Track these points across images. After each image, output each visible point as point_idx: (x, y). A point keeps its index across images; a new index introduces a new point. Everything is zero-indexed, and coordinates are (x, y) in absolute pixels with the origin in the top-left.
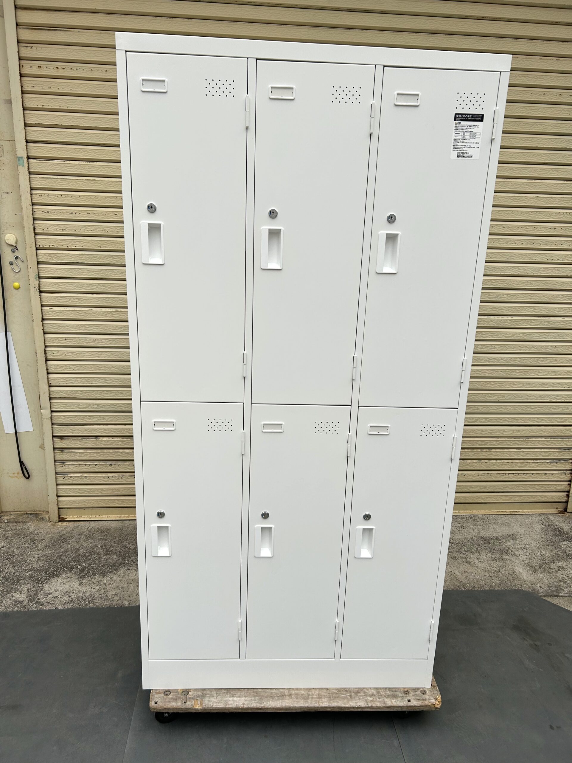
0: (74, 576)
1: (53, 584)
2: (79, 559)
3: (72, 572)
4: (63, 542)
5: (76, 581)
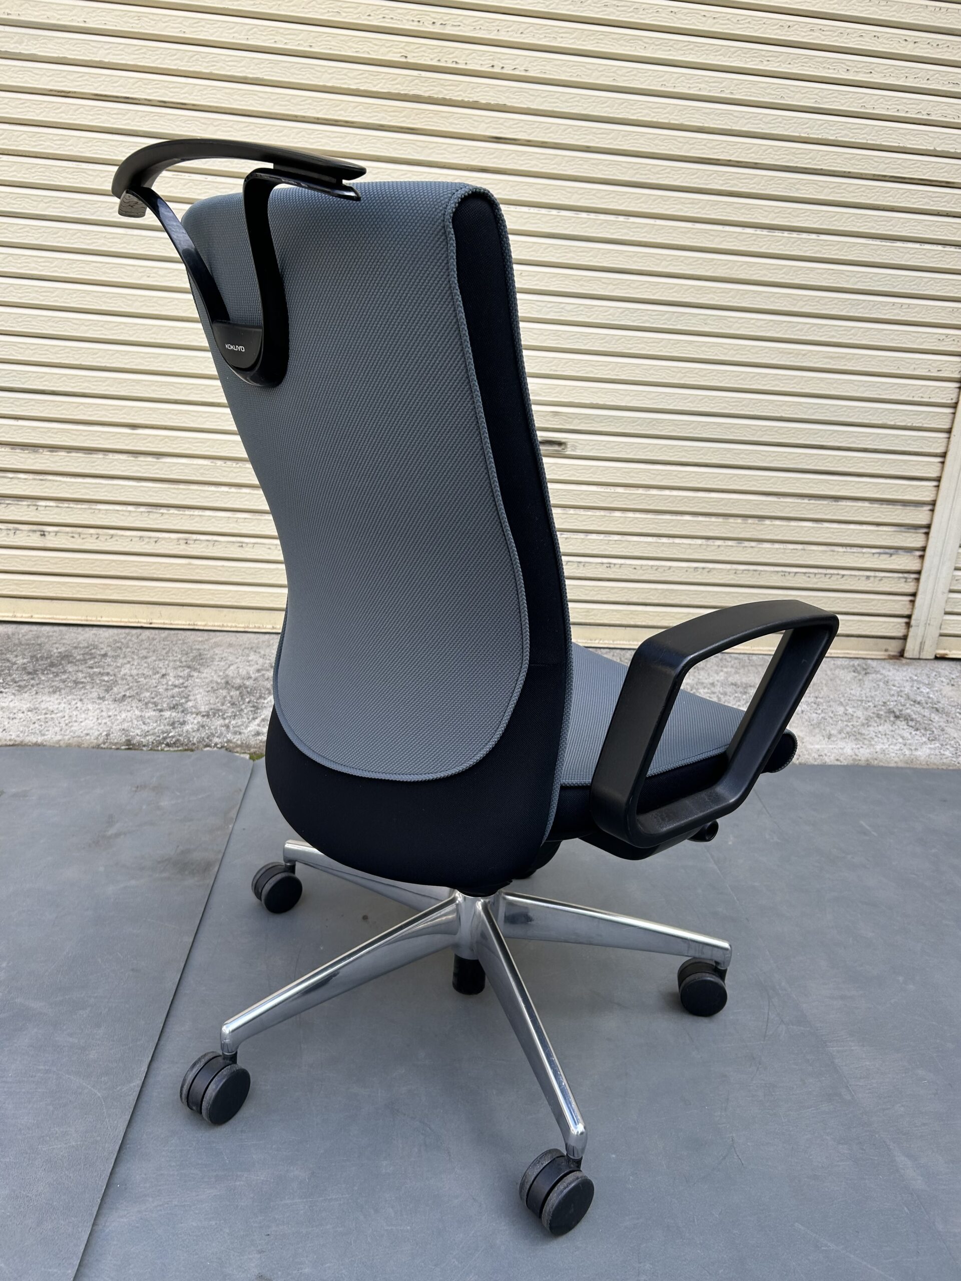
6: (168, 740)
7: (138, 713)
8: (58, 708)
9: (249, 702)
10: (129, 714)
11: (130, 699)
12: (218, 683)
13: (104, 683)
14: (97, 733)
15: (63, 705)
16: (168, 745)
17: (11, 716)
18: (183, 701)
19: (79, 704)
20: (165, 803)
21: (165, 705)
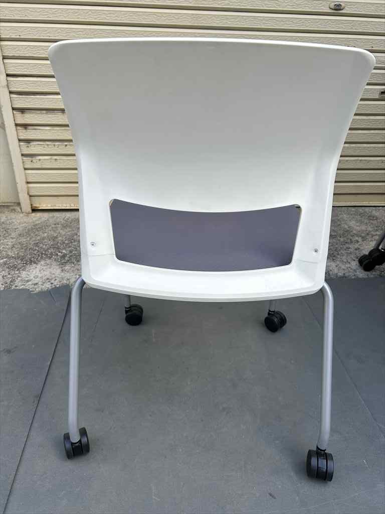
0: (54, 263)
1: (31, 271)
2: (58, 246)
3: (52, 259)
4: (38, 231)
5: (57, 267)
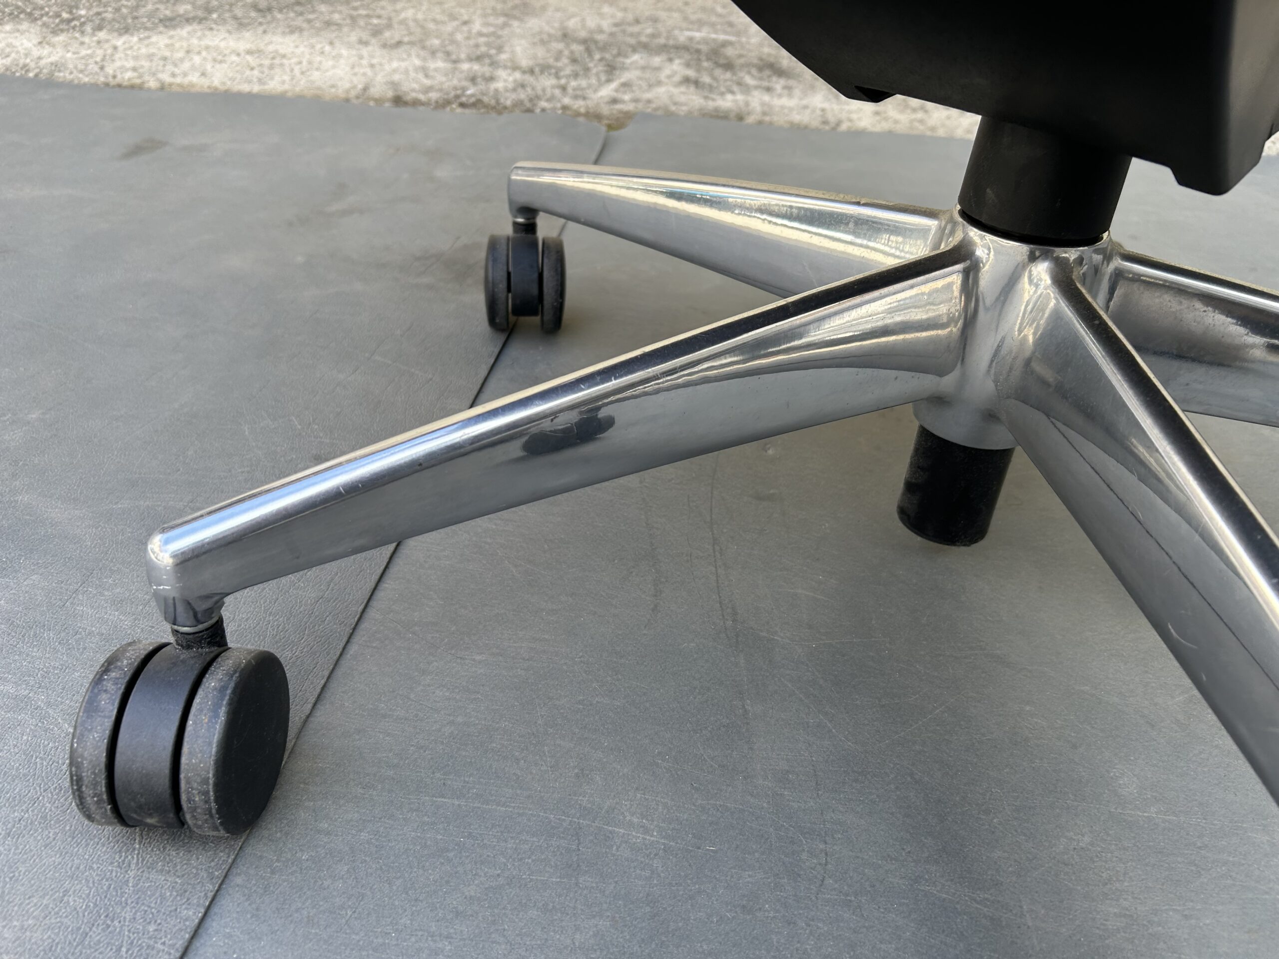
6: (464, 99)
7: (417, 62)
8: (293, 52)
9: (601, 60)
10: (404, 65)
11: (409, 46)
12: (550, 35)
13: (369, 27)
14: (347, 85)
15: (302, 49)
16: (462, 105)
17: (220, 58)
18: (493, 52)
19: (327, 48)
20: (443, 172)
21: (463, 56)
